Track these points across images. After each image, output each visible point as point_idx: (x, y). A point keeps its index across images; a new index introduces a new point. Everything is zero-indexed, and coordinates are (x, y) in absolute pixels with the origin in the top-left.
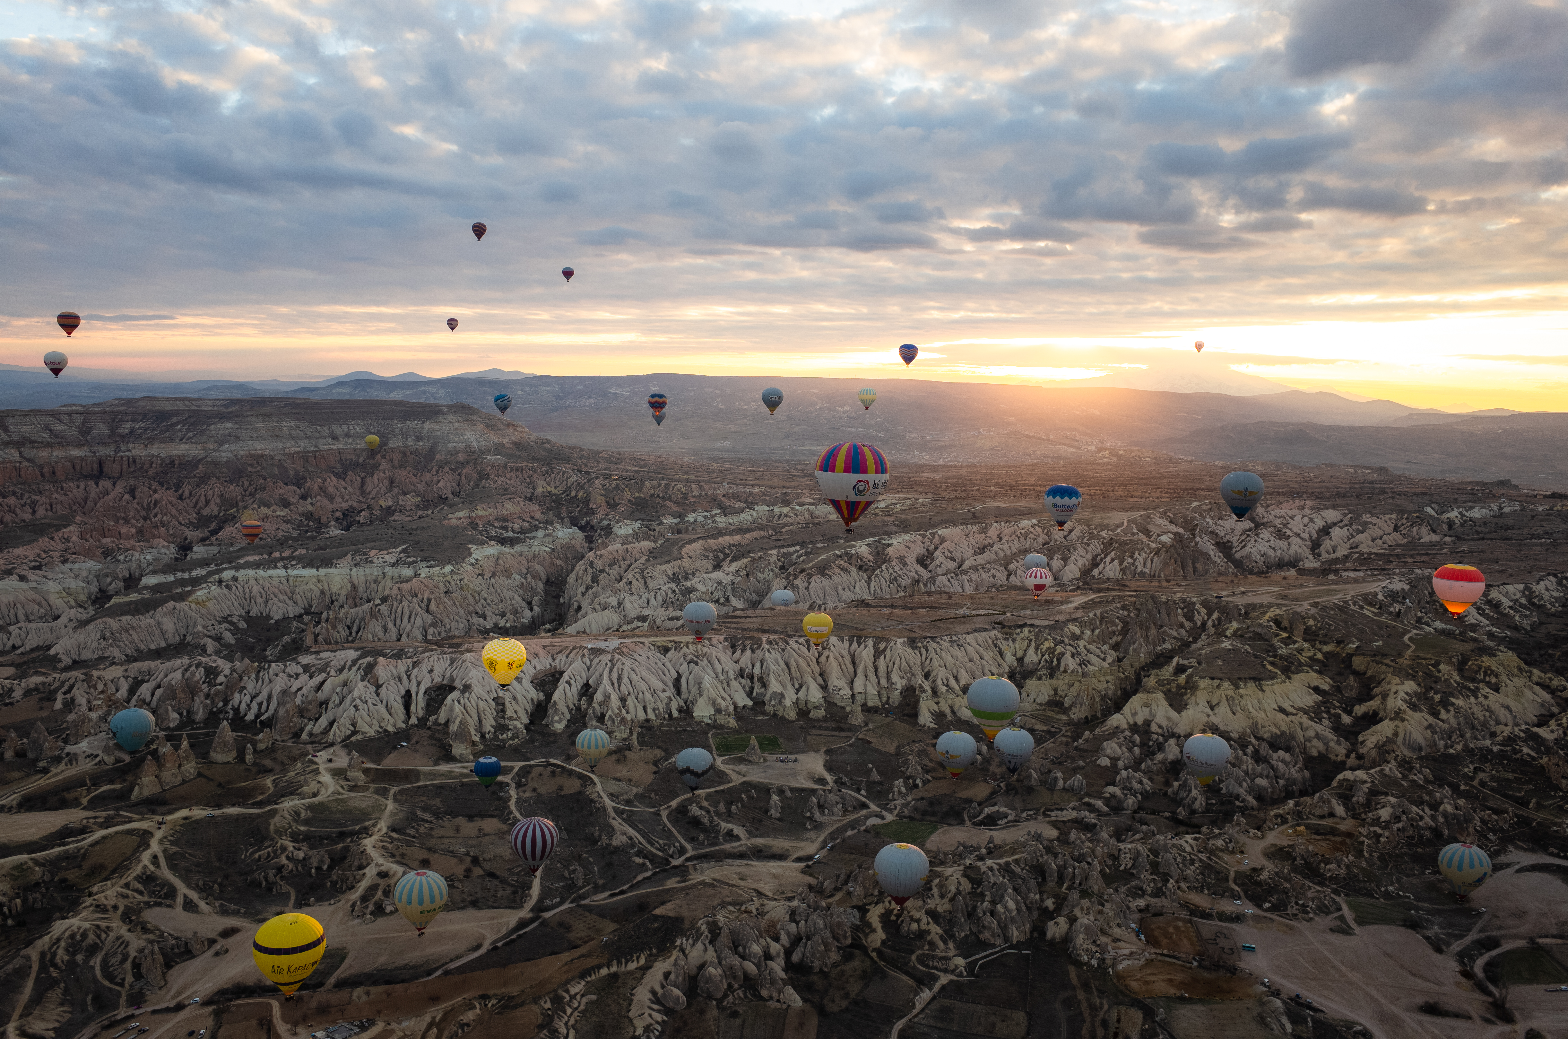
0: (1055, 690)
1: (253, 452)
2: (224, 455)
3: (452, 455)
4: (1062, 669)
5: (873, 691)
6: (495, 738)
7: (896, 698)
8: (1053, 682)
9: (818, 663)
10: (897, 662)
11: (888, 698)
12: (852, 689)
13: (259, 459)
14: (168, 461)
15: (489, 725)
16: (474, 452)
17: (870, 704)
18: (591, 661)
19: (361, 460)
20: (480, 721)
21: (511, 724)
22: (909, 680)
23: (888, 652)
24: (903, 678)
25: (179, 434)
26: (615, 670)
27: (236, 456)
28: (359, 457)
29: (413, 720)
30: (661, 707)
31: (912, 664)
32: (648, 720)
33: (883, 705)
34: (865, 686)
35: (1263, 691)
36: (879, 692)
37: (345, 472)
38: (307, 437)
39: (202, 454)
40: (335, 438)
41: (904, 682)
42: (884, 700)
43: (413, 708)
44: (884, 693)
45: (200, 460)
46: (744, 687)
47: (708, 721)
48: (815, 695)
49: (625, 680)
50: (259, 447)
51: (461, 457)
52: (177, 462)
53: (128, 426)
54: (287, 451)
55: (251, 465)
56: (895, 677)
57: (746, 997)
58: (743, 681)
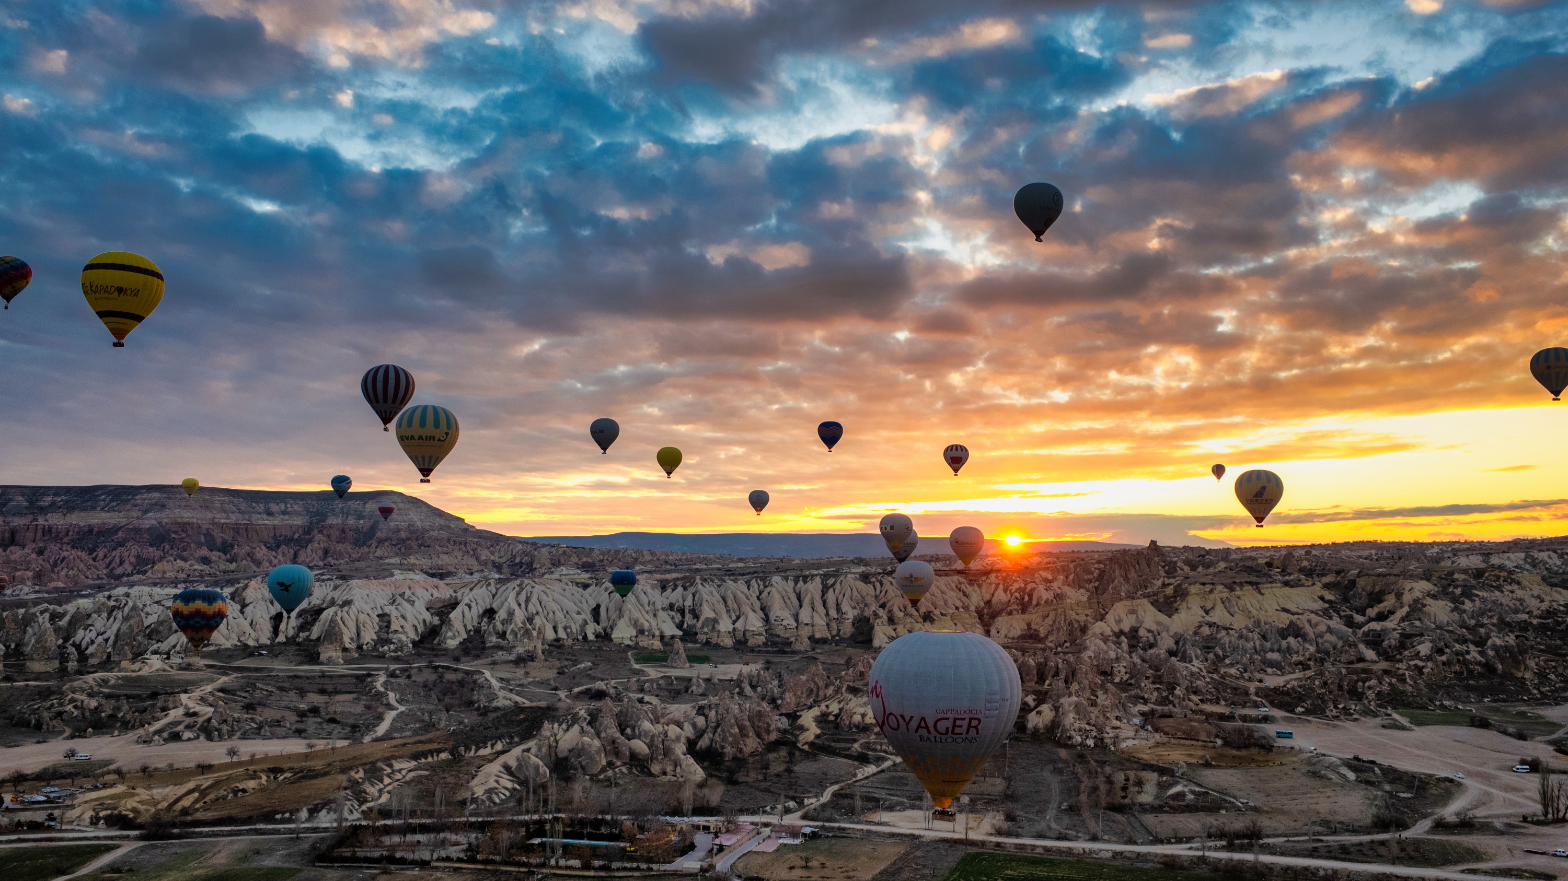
0: (1029, 625)
1: (179, 520)
2: (146, 522)
3: (393, 533)
4: (1034, 602)
5: (820, 621)
6: (375, 648)
7: (847, 629)
8: (1026, 617)
9: (758, 598)
10: (848, 592)
11: (839, 630)
12: (797, 620)
13: (184, 526)
14: (86, 529)
15: (369, 636)
16: (417, 531)
17: (818, 635)
18: (497, 589)
19: (296, 536)
20: (358, 634)
21: (394, 637)
22: (863, 611)
23: (838, 586)
24: (854, 608)
25: (102, 503)
26: (524, 593)
27: (160, 523)
28: (294, 533)
29: (281, 638)
30: (575, 628)
31: (864, 594)
32: (558, 640)
33: (833, 637)
34: (812, 617)
35: (1262, 594)
36: (828, 625)
37: (278, 546)
38: (240, 511)
39: (124, 521)
40: (270, 514)
41: (856, 612)
42: (834, 633)
43: (283, 626)
44: (834, 625)
45: (121, 528)
46: (673, 618)
47: (628, 642)
48: (754, 622)
49: (534, 600)
50: (186, 515)
51: (403, 535)
52: (95, 529)
53: (49, 499)
54: (216, 520)
55: (176, 532)
56: (845, 607)
57: (630, 772)
58: (672, 613)
